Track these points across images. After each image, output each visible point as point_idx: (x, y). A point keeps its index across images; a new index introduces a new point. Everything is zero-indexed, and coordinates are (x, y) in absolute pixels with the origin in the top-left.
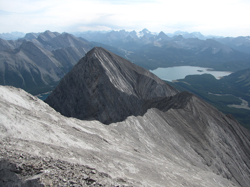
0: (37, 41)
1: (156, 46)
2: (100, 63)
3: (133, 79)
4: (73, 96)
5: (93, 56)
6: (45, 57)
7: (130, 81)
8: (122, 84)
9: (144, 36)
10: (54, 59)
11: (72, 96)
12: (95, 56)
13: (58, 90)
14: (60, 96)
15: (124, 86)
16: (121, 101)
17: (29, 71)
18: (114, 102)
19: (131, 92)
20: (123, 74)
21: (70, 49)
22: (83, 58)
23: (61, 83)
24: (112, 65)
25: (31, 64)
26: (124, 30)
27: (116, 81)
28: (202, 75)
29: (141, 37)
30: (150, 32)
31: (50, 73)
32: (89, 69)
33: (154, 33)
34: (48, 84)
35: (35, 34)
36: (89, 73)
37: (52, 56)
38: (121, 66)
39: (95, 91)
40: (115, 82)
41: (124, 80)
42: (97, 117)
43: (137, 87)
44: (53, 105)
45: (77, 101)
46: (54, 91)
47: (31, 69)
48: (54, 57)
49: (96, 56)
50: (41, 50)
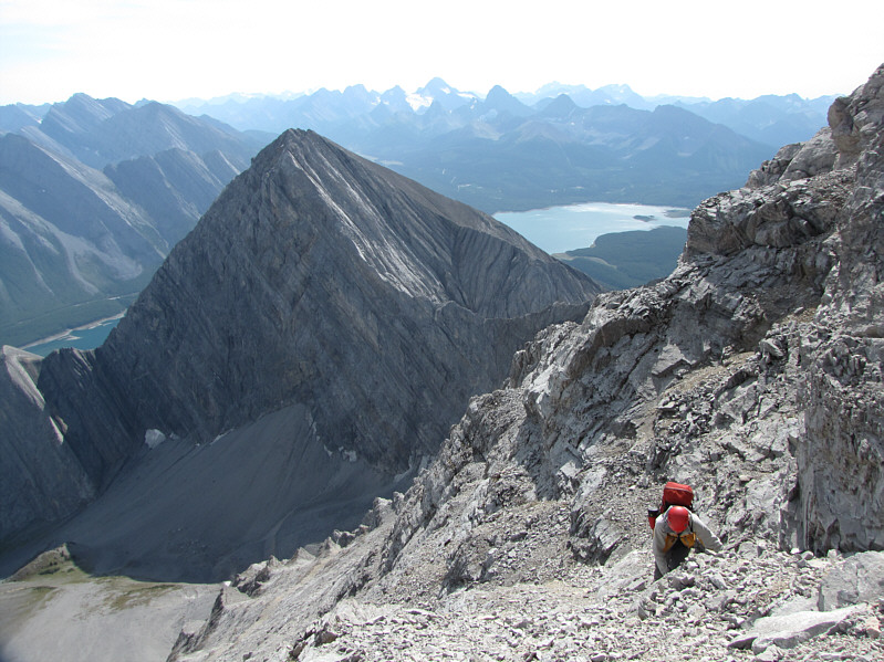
0: (43, 135)
1: (481, 136)
2: (315, 189)
3: (439, 248)
4: (210, 322)
5: (283, 164)
6: (80, 191)
7: (429, 255)
8: (403, 268)
9: (435, 105)
10: (115, 197)
11: (206, 324)
12: (292, 165)
13: (151, 305)
14: (158, 328)
15: (410, 276)
16: (406, 333)
17: (20, 245)
18: (379, 338)
19: (434, 297)
20: (400, 229)
21: (170, 159)
22: (244, 174)
23: (162, 277)
24: (358, 197)
25: (24, 220)
26: (361, 87)
27: (378, 255)
28: (654, 230)
29: (422, 107)
30: (454, 91)
31: (102, 249)
32: (271, 216)
33: (469, 93)
34: (97, 290)
35: (30, 108)
36: (271, 233)
37: (105, 187)
38: (392, 202)
39: (302, 301)
40: (375, 260)
41: (406, 252)
42: (312, 402)
43: (454, 277)
44: (135, 366)
45: (230, 341)
46: (134, 309)
47: (28, 239)
48: (111, 190)
49: (297, 166)
50: (63, 165)
